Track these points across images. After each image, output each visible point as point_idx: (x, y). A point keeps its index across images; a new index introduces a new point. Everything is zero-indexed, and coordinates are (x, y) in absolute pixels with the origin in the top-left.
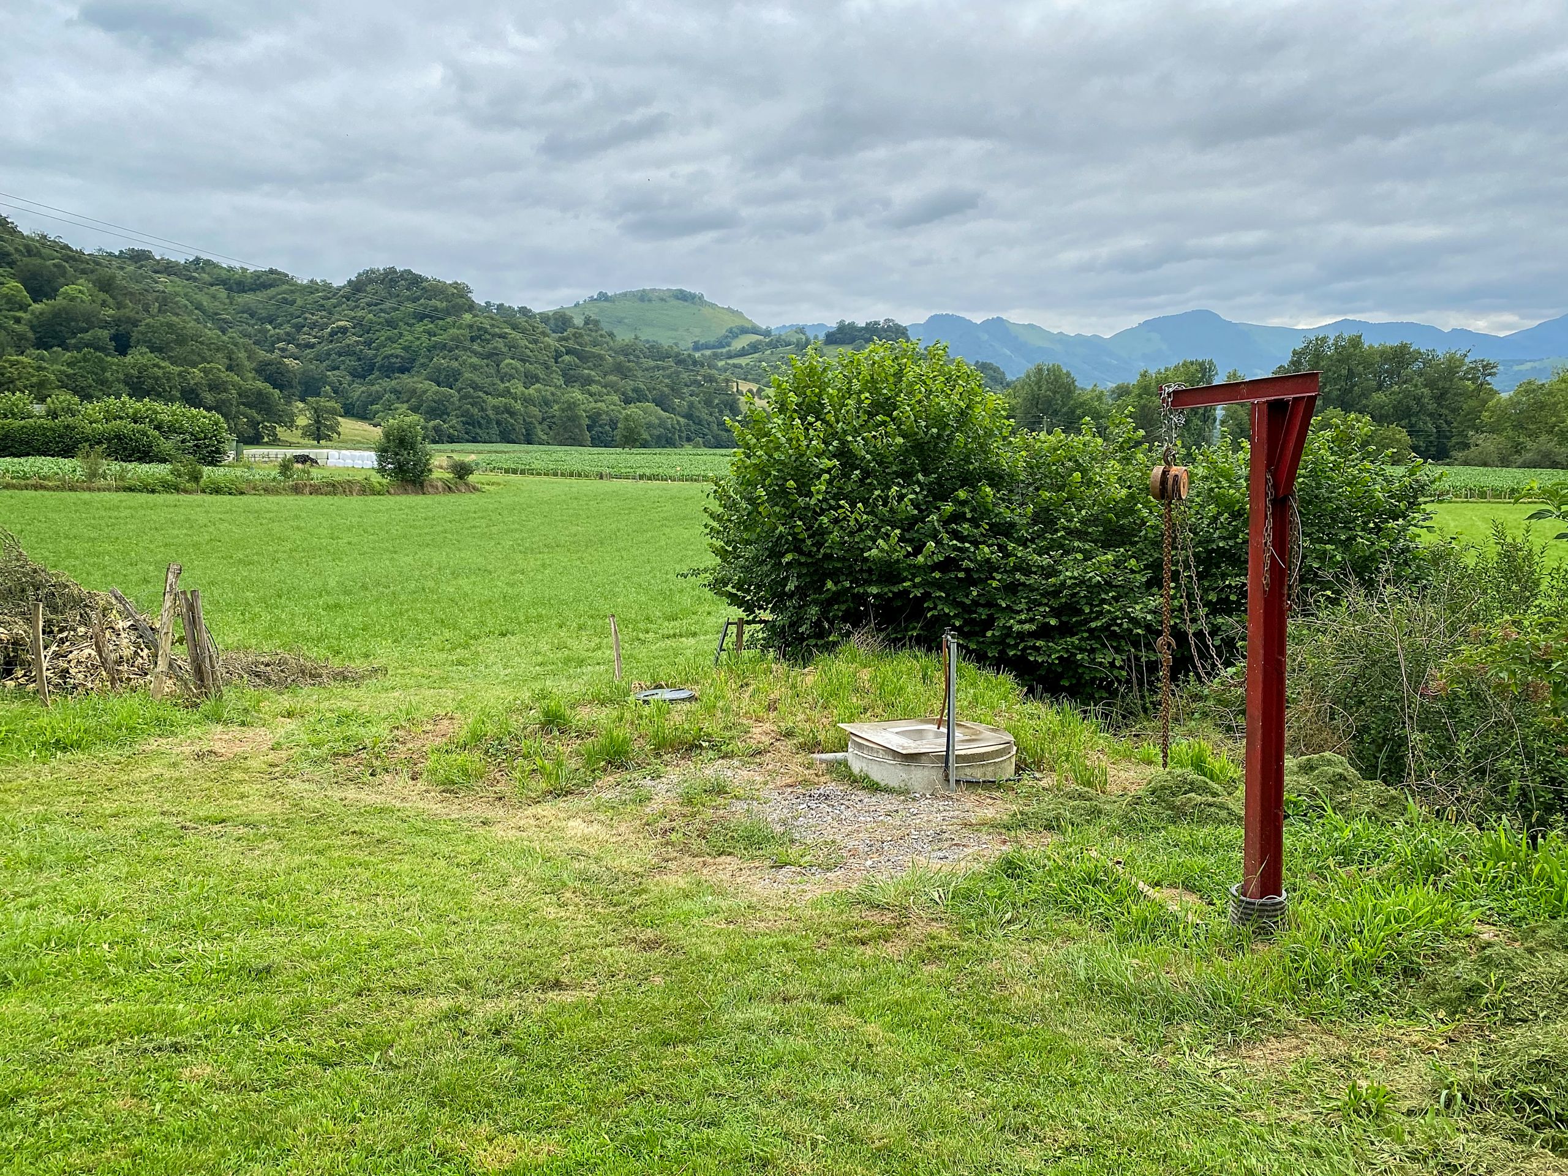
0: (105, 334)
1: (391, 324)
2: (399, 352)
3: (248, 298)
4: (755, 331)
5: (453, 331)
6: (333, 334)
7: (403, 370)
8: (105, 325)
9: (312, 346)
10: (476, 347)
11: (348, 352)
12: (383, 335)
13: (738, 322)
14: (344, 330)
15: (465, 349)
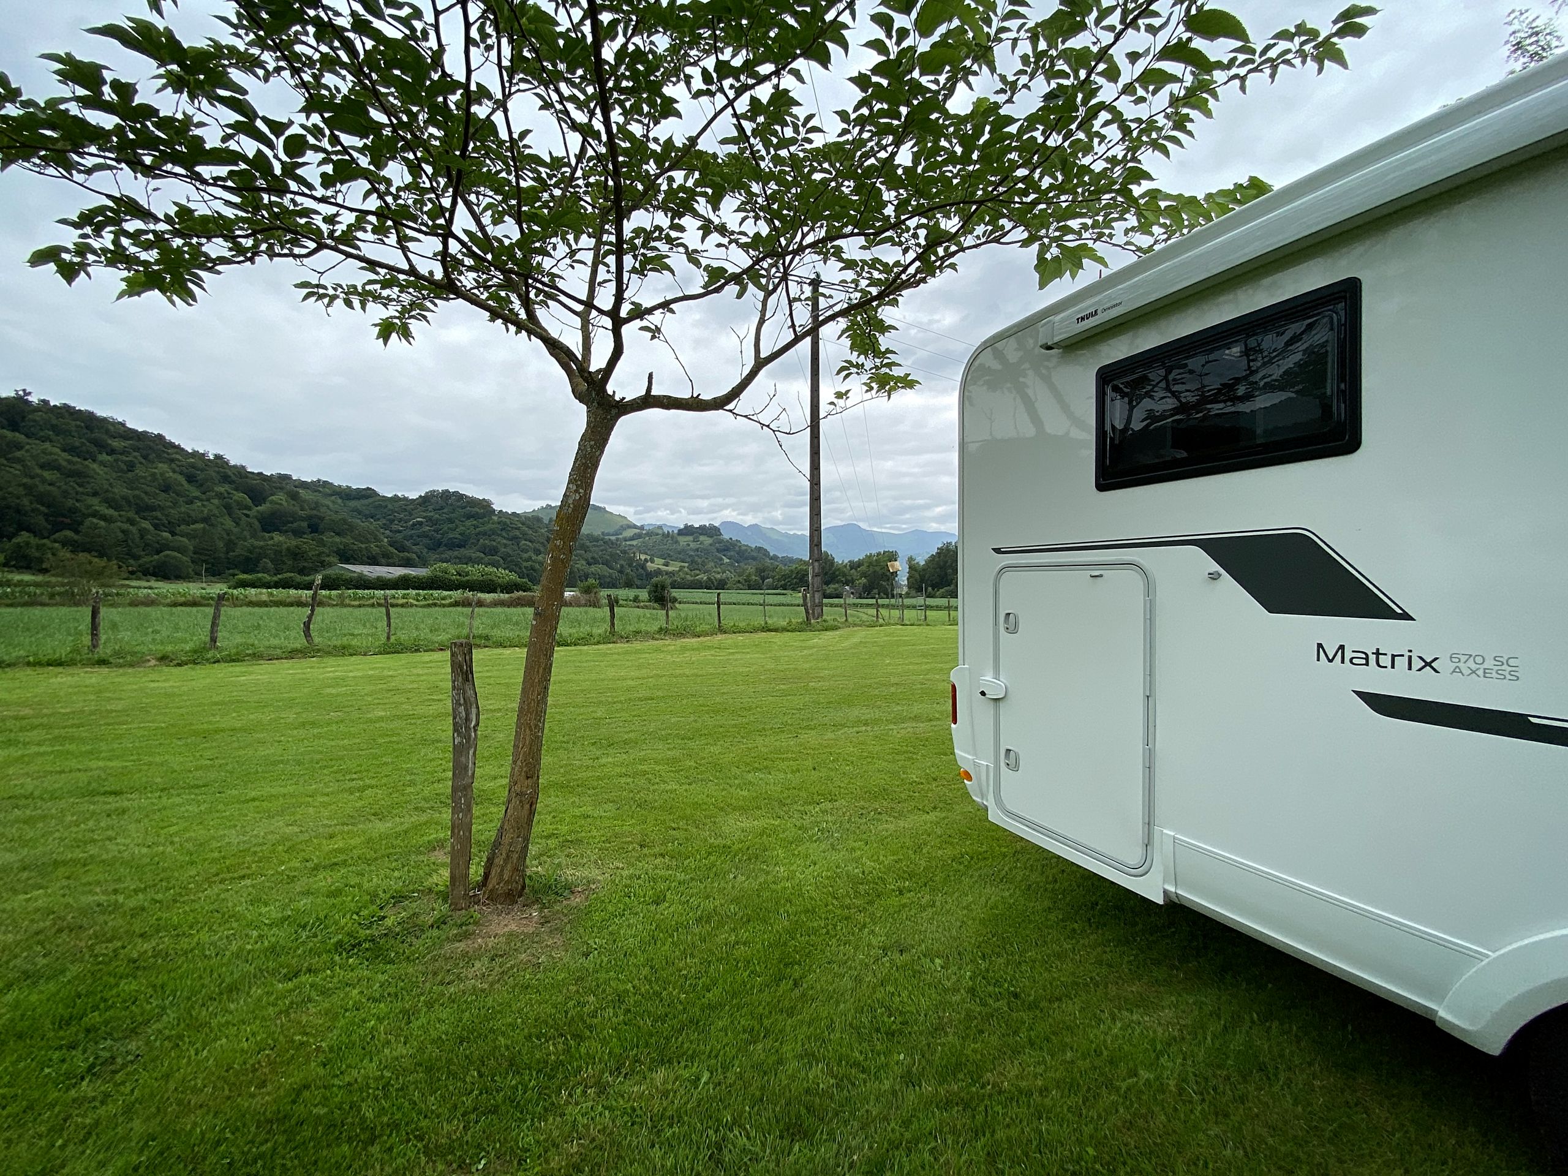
0: (305, 524)
1: (451, 521)
2: (457, 536)
3: (353, 504)
4: (635, 527)
5: (490, 526)
6: (414, 525)
7: (460, 546)
8: (303, 519)
9: (400, 532)
10: (504, 534)
11: (425, 535)
12: (445, 527)
13: (625, 522)
14: (421, 523)
15: (499, 535)
